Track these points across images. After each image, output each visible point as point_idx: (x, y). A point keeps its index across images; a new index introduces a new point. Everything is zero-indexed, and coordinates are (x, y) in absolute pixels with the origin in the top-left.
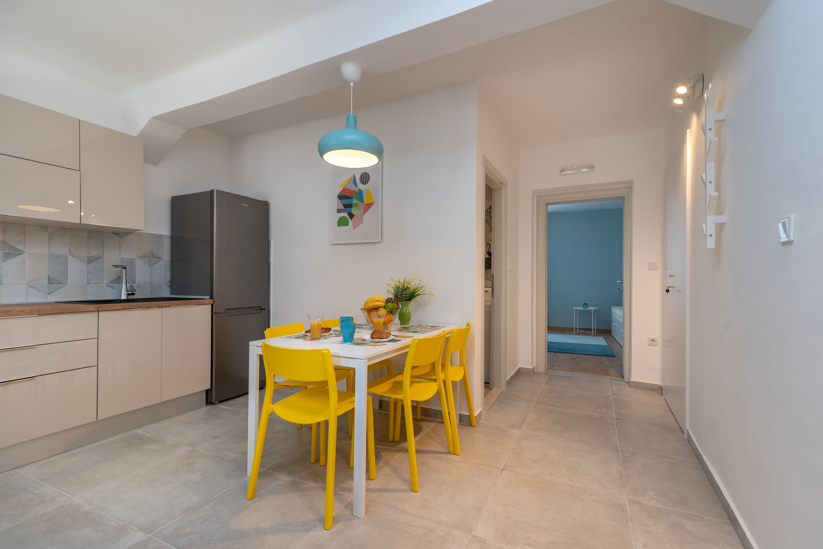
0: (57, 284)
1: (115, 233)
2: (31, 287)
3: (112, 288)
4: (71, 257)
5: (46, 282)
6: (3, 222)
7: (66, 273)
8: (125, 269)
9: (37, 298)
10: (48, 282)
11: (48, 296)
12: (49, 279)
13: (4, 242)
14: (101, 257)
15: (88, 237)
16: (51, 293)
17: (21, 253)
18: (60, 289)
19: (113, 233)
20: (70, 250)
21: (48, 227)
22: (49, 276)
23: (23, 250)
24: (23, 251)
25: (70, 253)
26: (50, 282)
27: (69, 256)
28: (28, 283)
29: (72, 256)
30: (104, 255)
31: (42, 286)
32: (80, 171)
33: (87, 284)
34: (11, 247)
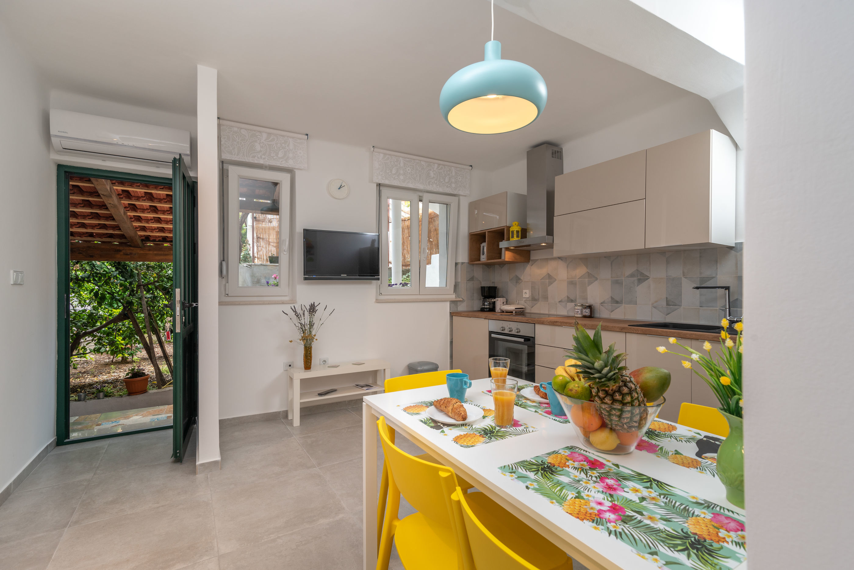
0: (673, 305)
2: (655, 307)
4: (684, 279)
5: (664, 303)
7: (681, 295)
8: (728, 291)
10: (667, 304)
11: (666, 316)
12: (667, 301)
13: (637, 270)
14: (713, 277)
15: (700, 257)
16: (669, 314)
17: (647, 278)
18: (675, 310)
20: (683, 273)
21: (665, 252)
22: (667, 298)
24: (648, 277)
25: (684, 275)
27: (683, 279)
28: (652, 304)
29: (686, 278)
30: (717, 275)
31: (662, 307)
33: (700, 307)
34: (642, 274)
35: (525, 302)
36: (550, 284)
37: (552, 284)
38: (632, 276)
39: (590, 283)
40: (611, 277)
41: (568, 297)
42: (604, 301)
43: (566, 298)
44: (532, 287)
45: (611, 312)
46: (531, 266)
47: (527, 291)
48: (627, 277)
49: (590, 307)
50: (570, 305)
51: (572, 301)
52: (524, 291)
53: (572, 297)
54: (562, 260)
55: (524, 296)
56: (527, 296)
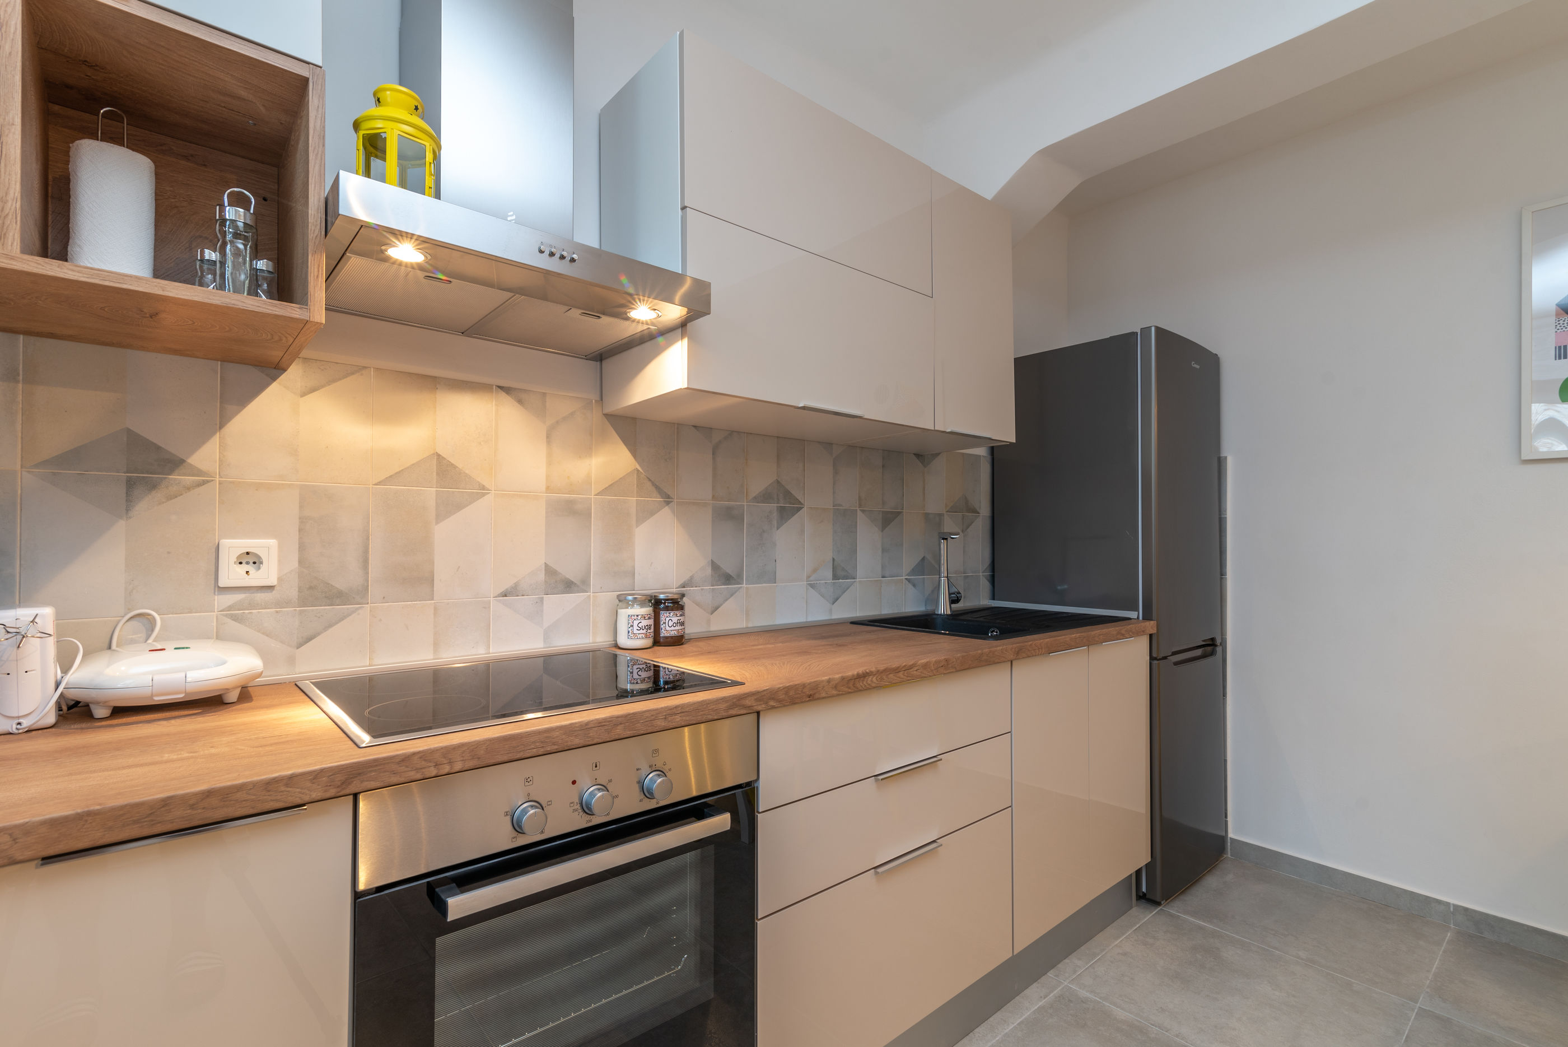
0: (844, 577)
1: (918, 456)
2: (812, 586)
3: (914, 586)
4: (861, 513)
5: (829, 574)
6: (778, 437)
7: (855, 553)
8: (945, 541)
9: (819, 612)
10: (833, 575)
11: (833, 606)
12: (833, 568)
13: (778, 482)
14: (899, 512)
15: (883, 466)
16: (837, 599)
17: (799, 507)
18: (848, 588)
19: (914, 454)
20: (860, 498)
21: (832, 444)
22: (834, 559)
23: (802, 501)
25: (860, 506)
26: (835, 577)
27: (859, 513)
28: (808, 577)
29: (863, 511)
30: (903, 509)
31: (826, 583)
32: (932, 297)
33: (883, 577)
34: (788, 494)
35: (235, 618)
36: (447, 508)
37: (459, 507)
38: (765, 497)
39: (645, 514)
40: (713, 497)
41: (550, 571)
42: (692, 578)
43: (542, 576)
44: (303, 520)
45: (712, 613)
46: (303, 395)
47: (266, 546)
48: (756, 499)
49: (676, 604)
50: (558, 604)
51: (568, 586)
52: (232, 546)
53: (569, 571)
54: (520, 402)
55: (232, 574)
56: (268, 574)
